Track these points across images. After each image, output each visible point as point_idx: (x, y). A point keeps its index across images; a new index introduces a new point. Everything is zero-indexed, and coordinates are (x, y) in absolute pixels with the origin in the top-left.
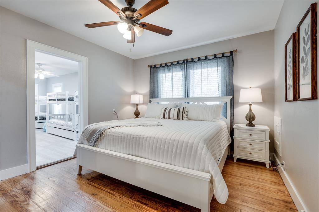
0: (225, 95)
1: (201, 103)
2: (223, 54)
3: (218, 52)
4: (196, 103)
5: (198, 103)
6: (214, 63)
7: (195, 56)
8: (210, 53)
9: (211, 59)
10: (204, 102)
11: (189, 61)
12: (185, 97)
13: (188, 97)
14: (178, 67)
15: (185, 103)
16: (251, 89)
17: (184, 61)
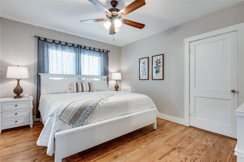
0: (103, 75)
1: (91, 79)
2: (103, 50)
3: (102, 48)
4: (88, 79)
5: (89, 79)
6: (98, 54)
7: (88, 45)
8: (97, 47)
9: (97, 51)
10: (93, 79)
11: (82, 47)
12: (79, 74)
13: (81, 75)
14: (72, 48)
15: (79, 79)
16: (117, 73)
17: (78, 45)
